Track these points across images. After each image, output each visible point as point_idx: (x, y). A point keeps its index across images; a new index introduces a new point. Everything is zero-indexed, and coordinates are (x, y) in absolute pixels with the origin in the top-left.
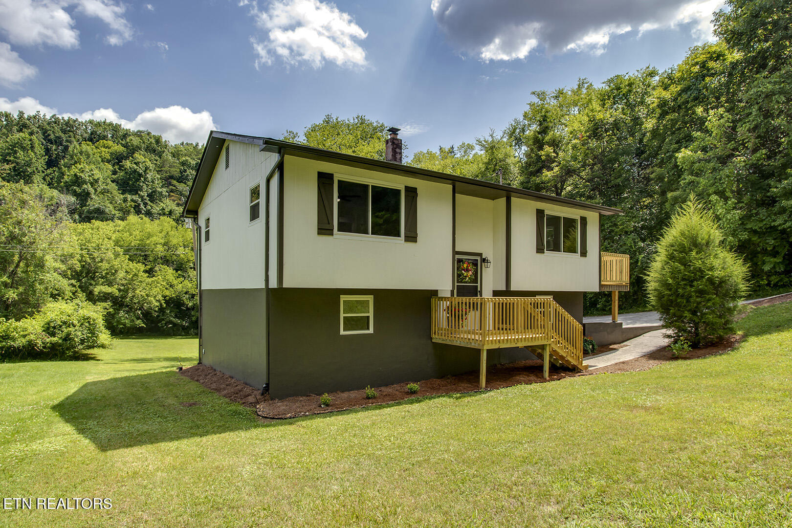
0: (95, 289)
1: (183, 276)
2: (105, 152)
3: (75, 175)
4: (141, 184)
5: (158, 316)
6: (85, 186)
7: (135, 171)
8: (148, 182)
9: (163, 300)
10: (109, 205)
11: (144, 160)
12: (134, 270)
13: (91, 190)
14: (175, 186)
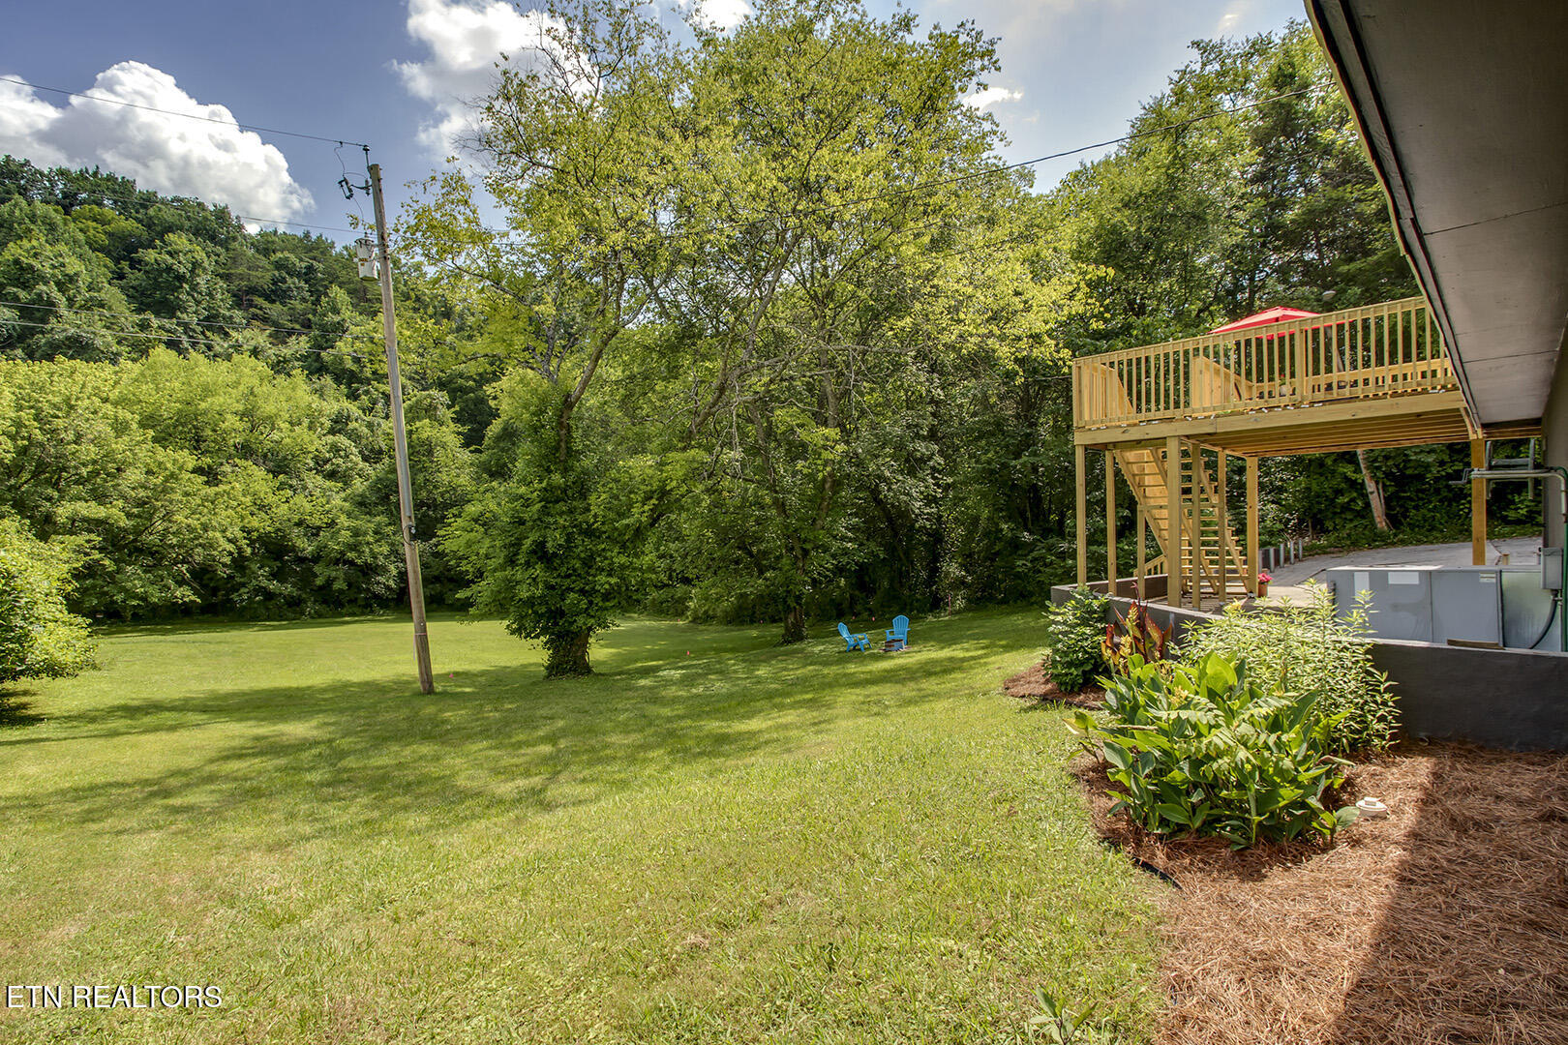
0: (60, 511)
1: (291, 486)
2: (95, 229)
3: (17, 262)
4: (183, 297)
5: (231, 577)
6: (42, 287)
7: (169, 269)
8: (200, 293)
9: (245, 538)
10: (104, 331)
11: (190, 247)
12: (168, 465)
13: (60, 299)
14: (261, 309)
